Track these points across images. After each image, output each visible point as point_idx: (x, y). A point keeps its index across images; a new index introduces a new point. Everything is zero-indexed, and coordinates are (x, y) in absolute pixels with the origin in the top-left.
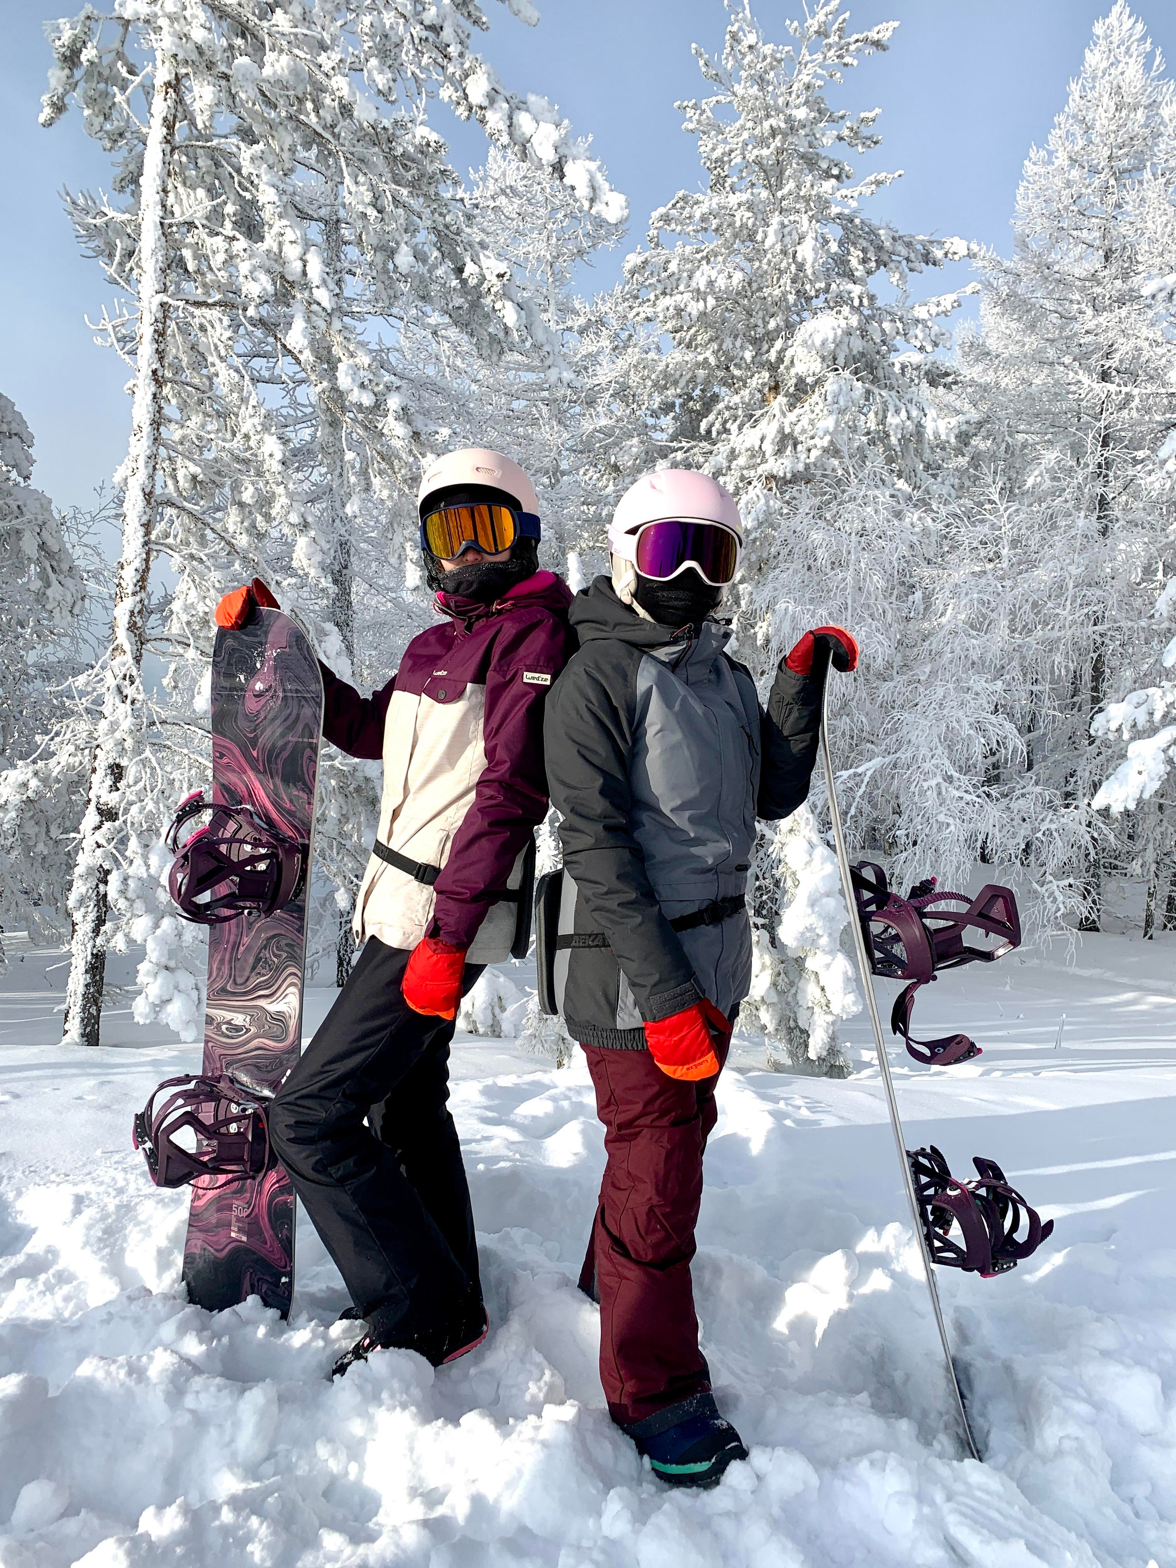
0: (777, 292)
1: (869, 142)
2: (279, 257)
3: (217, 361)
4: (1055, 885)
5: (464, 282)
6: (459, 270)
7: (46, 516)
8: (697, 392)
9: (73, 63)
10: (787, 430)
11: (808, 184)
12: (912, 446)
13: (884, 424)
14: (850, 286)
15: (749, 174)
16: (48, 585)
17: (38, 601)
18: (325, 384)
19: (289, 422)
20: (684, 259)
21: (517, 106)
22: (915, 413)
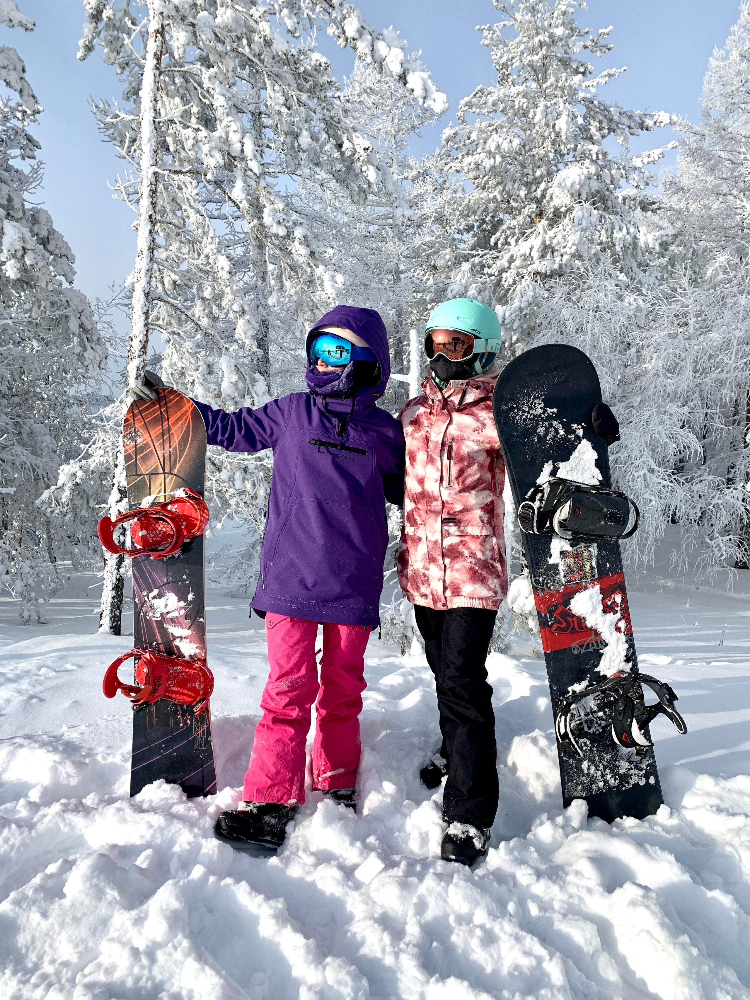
0: (542, 151)
1: (604, 50)
2: (226, 141)
3: (189, 209)
4: (721, 540)
5: (342, 154)
6: (339, 146)
7: (84, 307)
8: (489, 218)
9: (98, 19)
10: (548, 243)
11: (564, 79)
12: (629, 252)
13: (611, 238)
14: (591, 146)
15: (524, 73)
16: (85, 350)
17: (79, 360)
18: (255, 221)
19: (230, 244)
20: (481, 131)
21: (376, 37)
22: (632, 230)
